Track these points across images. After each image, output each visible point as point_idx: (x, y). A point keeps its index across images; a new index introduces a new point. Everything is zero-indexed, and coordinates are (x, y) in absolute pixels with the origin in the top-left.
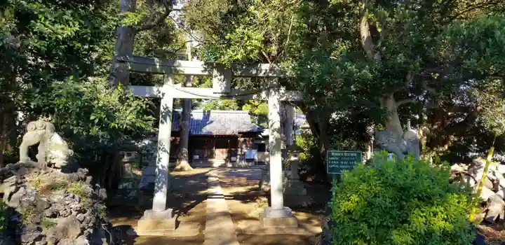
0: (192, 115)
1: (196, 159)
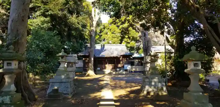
0: (96, 47)
1: (98, 70)
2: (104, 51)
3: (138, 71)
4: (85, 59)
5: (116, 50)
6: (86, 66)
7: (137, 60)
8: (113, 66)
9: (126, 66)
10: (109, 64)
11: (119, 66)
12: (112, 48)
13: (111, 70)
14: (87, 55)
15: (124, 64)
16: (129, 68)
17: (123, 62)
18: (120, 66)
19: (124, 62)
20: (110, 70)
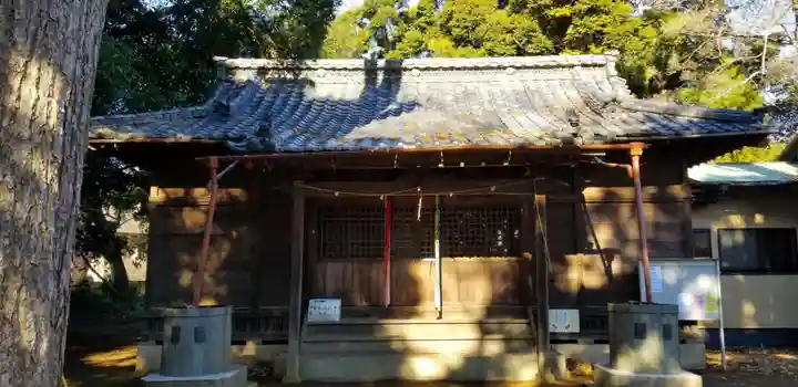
1: (327, 327)
2: (397, 113)
3: (751, 325)
4: (180, 192)
5: (526, 101)
6: (186, 278)
7: (737, 220)
8: (505, 277)
9: (662, 276)
10: (450, 251)
11: (582, 273)
12: (483, 90)
13: (484, 329)
14: (179, 146)
15: (631, 251)
16: (701, 299)
17: (620, 234)
18: (593, 280)
19: (633, 232)
20: (471, 333)
